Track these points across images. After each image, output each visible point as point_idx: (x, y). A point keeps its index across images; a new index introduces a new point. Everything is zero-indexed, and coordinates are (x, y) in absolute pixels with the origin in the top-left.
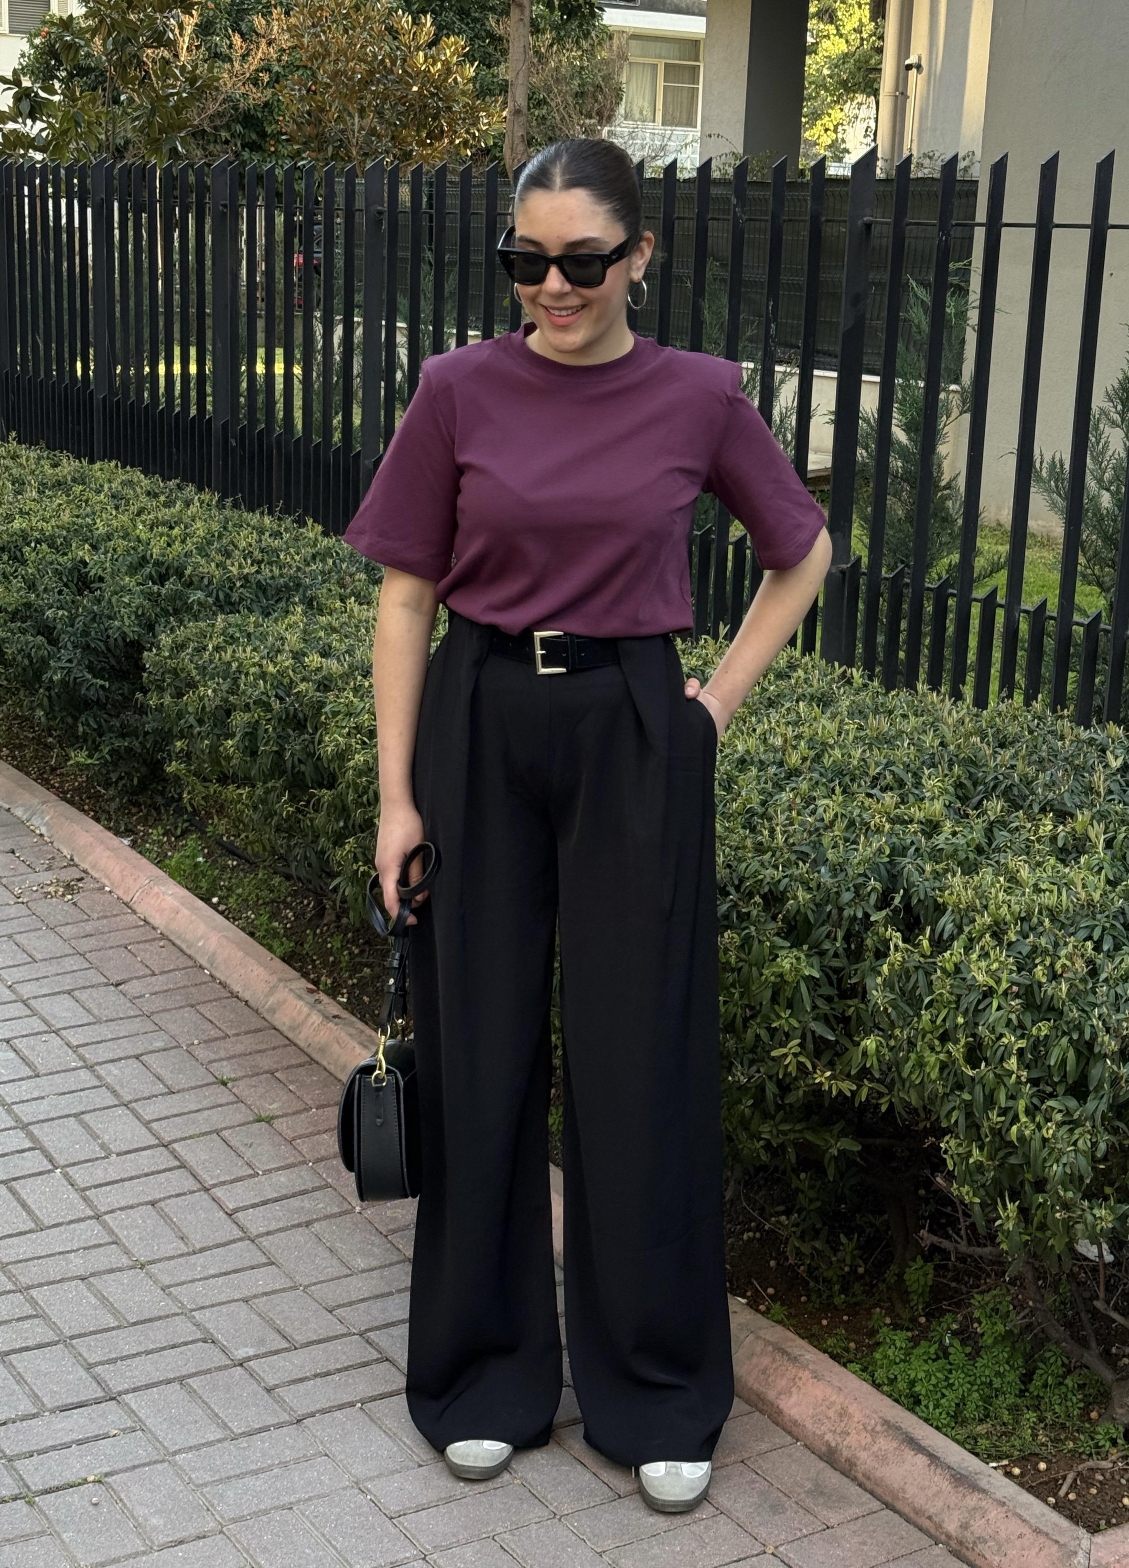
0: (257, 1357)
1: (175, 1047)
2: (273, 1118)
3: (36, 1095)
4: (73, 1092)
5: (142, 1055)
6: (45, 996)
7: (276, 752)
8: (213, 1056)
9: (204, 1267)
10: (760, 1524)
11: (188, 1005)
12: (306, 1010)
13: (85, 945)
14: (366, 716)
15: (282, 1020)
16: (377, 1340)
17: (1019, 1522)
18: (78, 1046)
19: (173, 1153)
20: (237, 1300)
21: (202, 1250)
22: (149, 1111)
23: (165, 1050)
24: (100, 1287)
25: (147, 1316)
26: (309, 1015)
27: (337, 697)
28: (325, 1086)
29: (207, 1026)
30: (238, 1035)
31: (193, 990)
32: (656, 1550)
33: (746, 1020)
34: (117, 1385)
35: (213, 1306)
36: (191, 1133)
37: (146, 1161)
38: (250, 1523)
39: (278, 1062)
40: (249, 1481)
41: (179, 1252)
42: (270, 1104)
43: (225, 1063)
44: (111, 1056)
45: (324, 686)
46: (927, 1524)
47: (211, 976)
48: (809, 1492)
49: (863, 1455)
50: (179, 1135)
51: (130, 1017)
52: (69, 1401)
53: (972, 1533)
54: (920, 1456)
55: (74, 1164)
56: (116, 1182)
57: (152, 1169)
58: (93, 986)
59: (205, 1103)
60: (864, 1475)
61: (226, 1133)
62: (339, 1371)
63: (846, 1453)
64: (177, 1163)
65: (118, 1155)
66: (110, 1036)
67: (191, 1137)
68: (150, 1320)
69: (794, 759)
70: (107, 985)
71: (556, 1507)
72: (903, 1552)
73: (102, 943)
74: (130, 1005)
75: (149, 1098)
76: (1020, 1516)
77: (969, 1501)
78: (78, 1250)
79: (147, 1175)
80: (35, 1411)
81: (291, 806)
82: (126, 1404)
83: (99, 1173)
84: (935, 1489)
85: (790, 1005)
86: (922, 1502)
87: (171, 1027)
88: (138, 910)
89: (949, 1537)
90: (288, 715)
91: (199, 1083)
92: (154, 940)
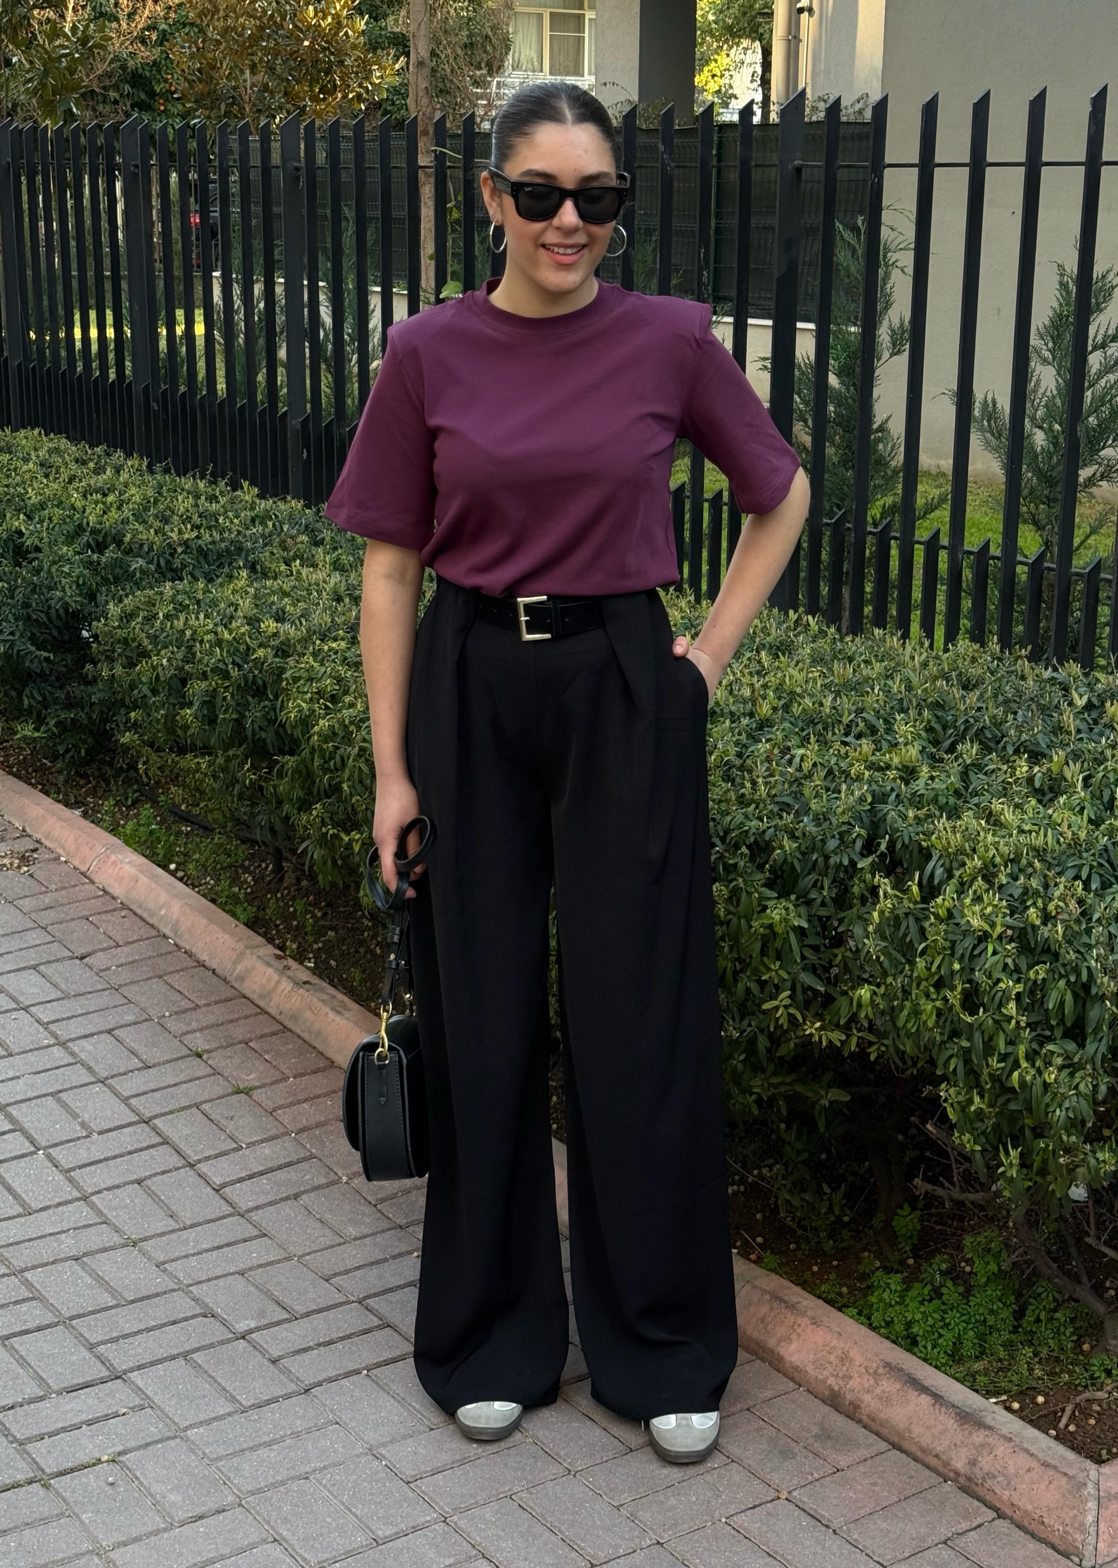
0: (258, 1329)
1: (146, 1020)
2: (251, 1089)
3: (11, 1074)
4: (48, 1070)
5: (114, 1029)
6: (9, 972)
7: (236, 720)
8: (185, 1028)
9: (196, 1242)
10: (772, 1471)
11: (155, 977)
12: (275, 977)
13: (46, 918)
14: (329, 681)
15: (250, 987)
16: (376, 1307)
17: (1026, 1456)
18: (48, 1023)
19: (154, 1129)
20: (232, 1274)
21: (192, 1226)
22: (127, 1087)
23: (136, 1023)
24: (94, 1267)
25: (145, 1293)
26: (278, 982)
27: (297, 662)
28: (301, 1054)
29: (177, 997)
30: (208, 1005)
31: (160, 961)
32: (673, 1501)
33: (736, 973)
34: (121, 1364)
35: (209, 1280)
36: (170, 1107)
37: (128, 1138)
38: (269, 1494)
39: (251, 1032)
40: (263, 1452)
41: (170, 1228)
42: (247, 1075)
43: (198, 1035)
44: (83, 1032)
45: (283, 651)
46: (934, 1462)
47: (176, 945)
48: (816, 1437)
49: (867, 1398)
50: (159, 1110)
51: (99, 991)
52: (76, 1381)
53: (981, 1469)
54: (924, 1396)
55: (56, 1145)
56: (100, 1161)
57: (136, 1146)
58: (57, 961)
59: (183, 1077)
60: (868, 1417)
61: (206, 1107)
62: (342, 1339)
63: (849, 1397)
64: (159, 1140)
65: (100, 1133)
66: (80, 1012)
67: (171, 1112)
68: (148, 1297)
69: (765, 709)
70: (72, 958)
71: (570, 1464)
72: (914, 1491)
73: (62, 915)
74: (97, 978)
75: (125, 1074)
76: (1027, 1451)
77: (975, 1438)
78: (69, 1230)
79: (130, 1153)
80: (42, 1393)
81: (254, 774)
82: (133, 1382)
83: (82, 1152)
84: (940, 1427)
85: (779, 958)
86: (929, 1441)
87: (142, 1000)
88: (96, 880)
89: (957, 1473)
90: (246, 682)
91: (175, 1056)
92: (115, 910)
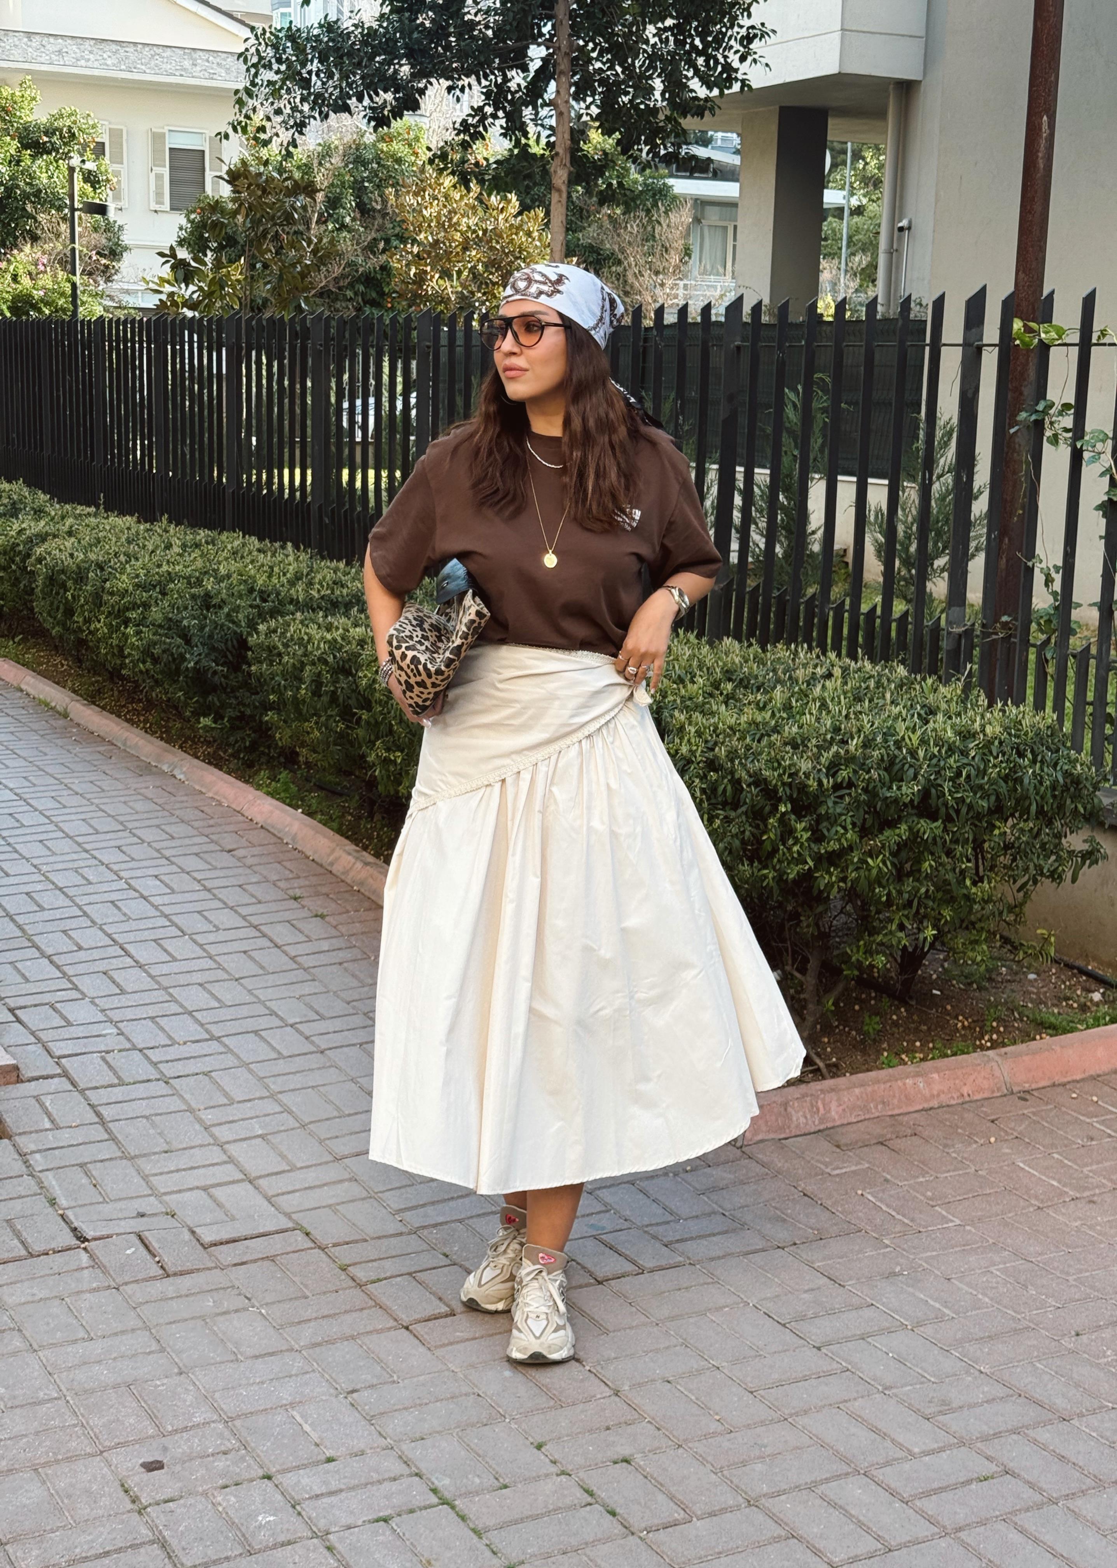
1: (266, 882)
2: (325, 915)
3: (173, 902)
4: (197, 901)
5: (243, 885)
6: (181, 855)
8: (290, 886)
9: (273, 981)
11: (276, 862)
12: (353, 860)
13: (209, 831)
18: (201, 880)
19: (259, 930)
20: (292, 997)
21: (273, 973)
22: (246, 911)
23: (258, 882)
24: (210, 989)
26: (354, 864)
29: (288, 872)
30: (306, 876)
31: (281, 855)
34: (218, 1033)
35: (277, 999)
37: (241, 933)
39: (332, 890)
41: (259, 974)
42: (324, 909)
43: (297, 889)
44: (223, 885)
47: (293, 847)
50: (264, 922)
51: (237, 867)
55: (197, 934)
56: (223, 942)
57: (245, 937)
58: (212, 851)
59: (283, 908)
61: (294, 922)
64: (261, 935)
65: (224, 930)
66: (222, 876)
67: (271, 923)
70: (223, 851)
73: (220, 830)
74: (237, 861)
75: (245, 905)
78: (197, 971)
79: (242, 939)
83: (212, 938)
87: (265, 872)
88: (246, 814)
91: (280, 899)
92: (255, 828)
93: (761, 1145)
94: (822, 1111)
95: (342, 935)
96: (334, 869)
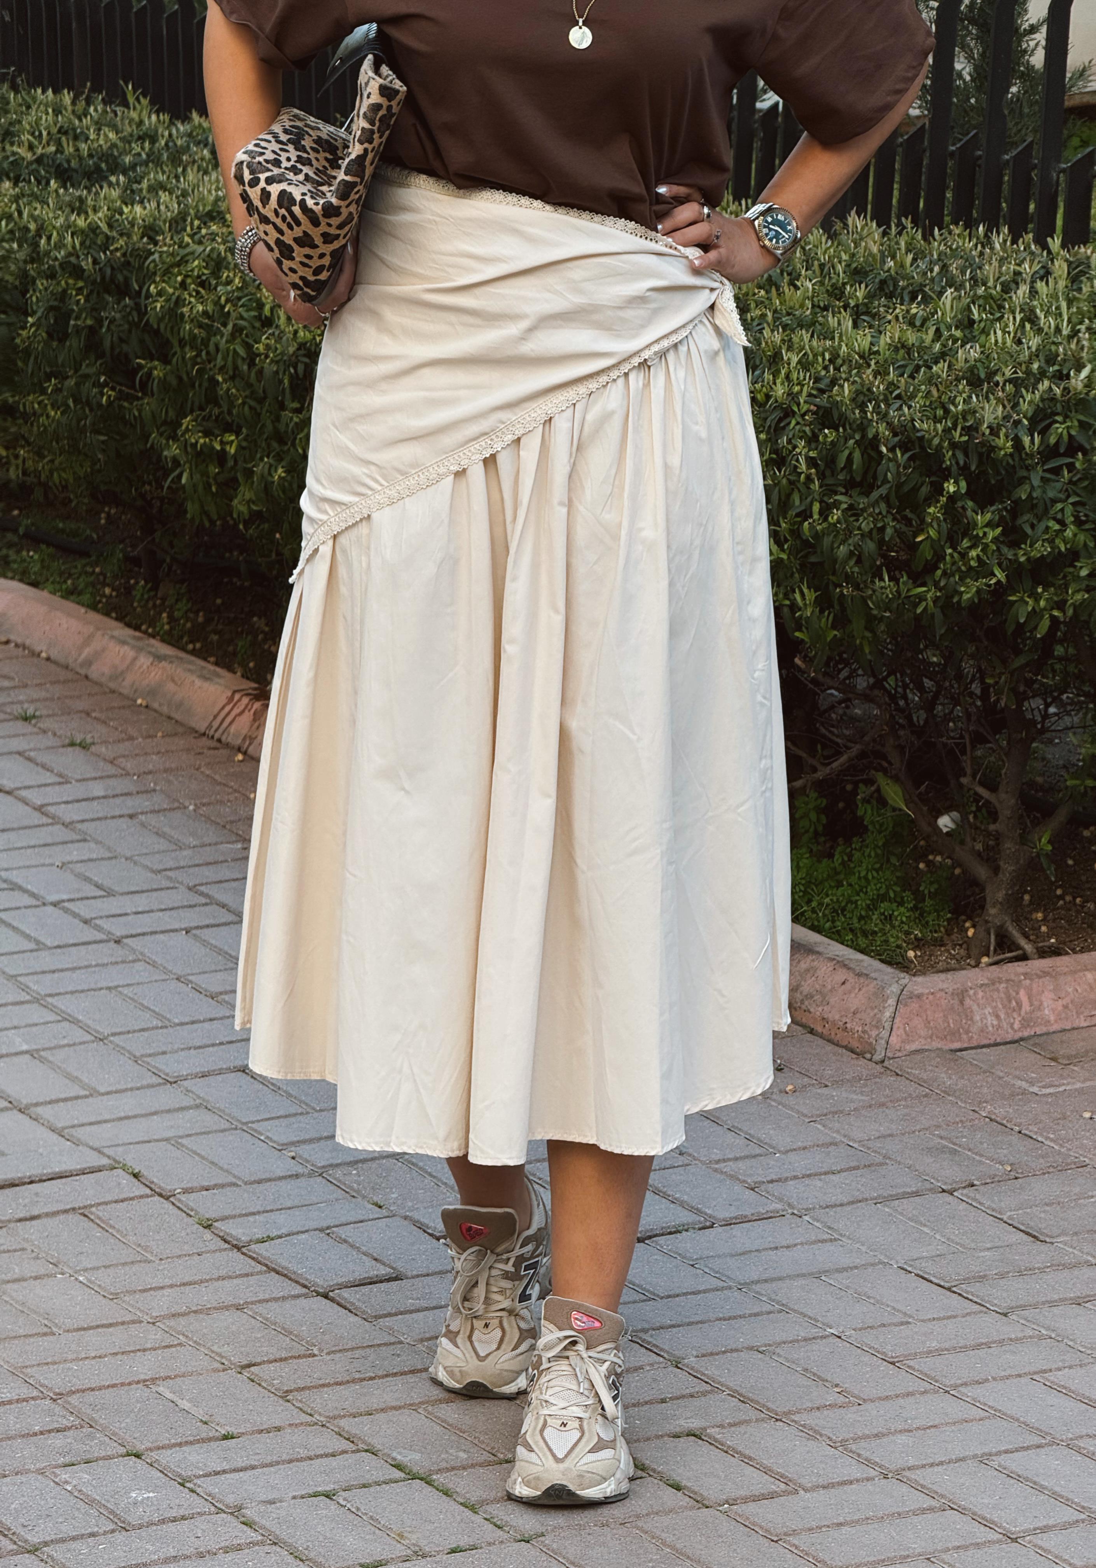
2: (89, 744)
12: (131, 654)
26: (135, 659)
28: (154, 723)
30: (41, 684)
39: (94, 705)
42: (85, 735)
43: (27, 705)
59: (10, 732)
61: (32, 754)
93: (918, 1057)
94: (1026, 1007)
95: (128, 774)
96: (94, 672)
